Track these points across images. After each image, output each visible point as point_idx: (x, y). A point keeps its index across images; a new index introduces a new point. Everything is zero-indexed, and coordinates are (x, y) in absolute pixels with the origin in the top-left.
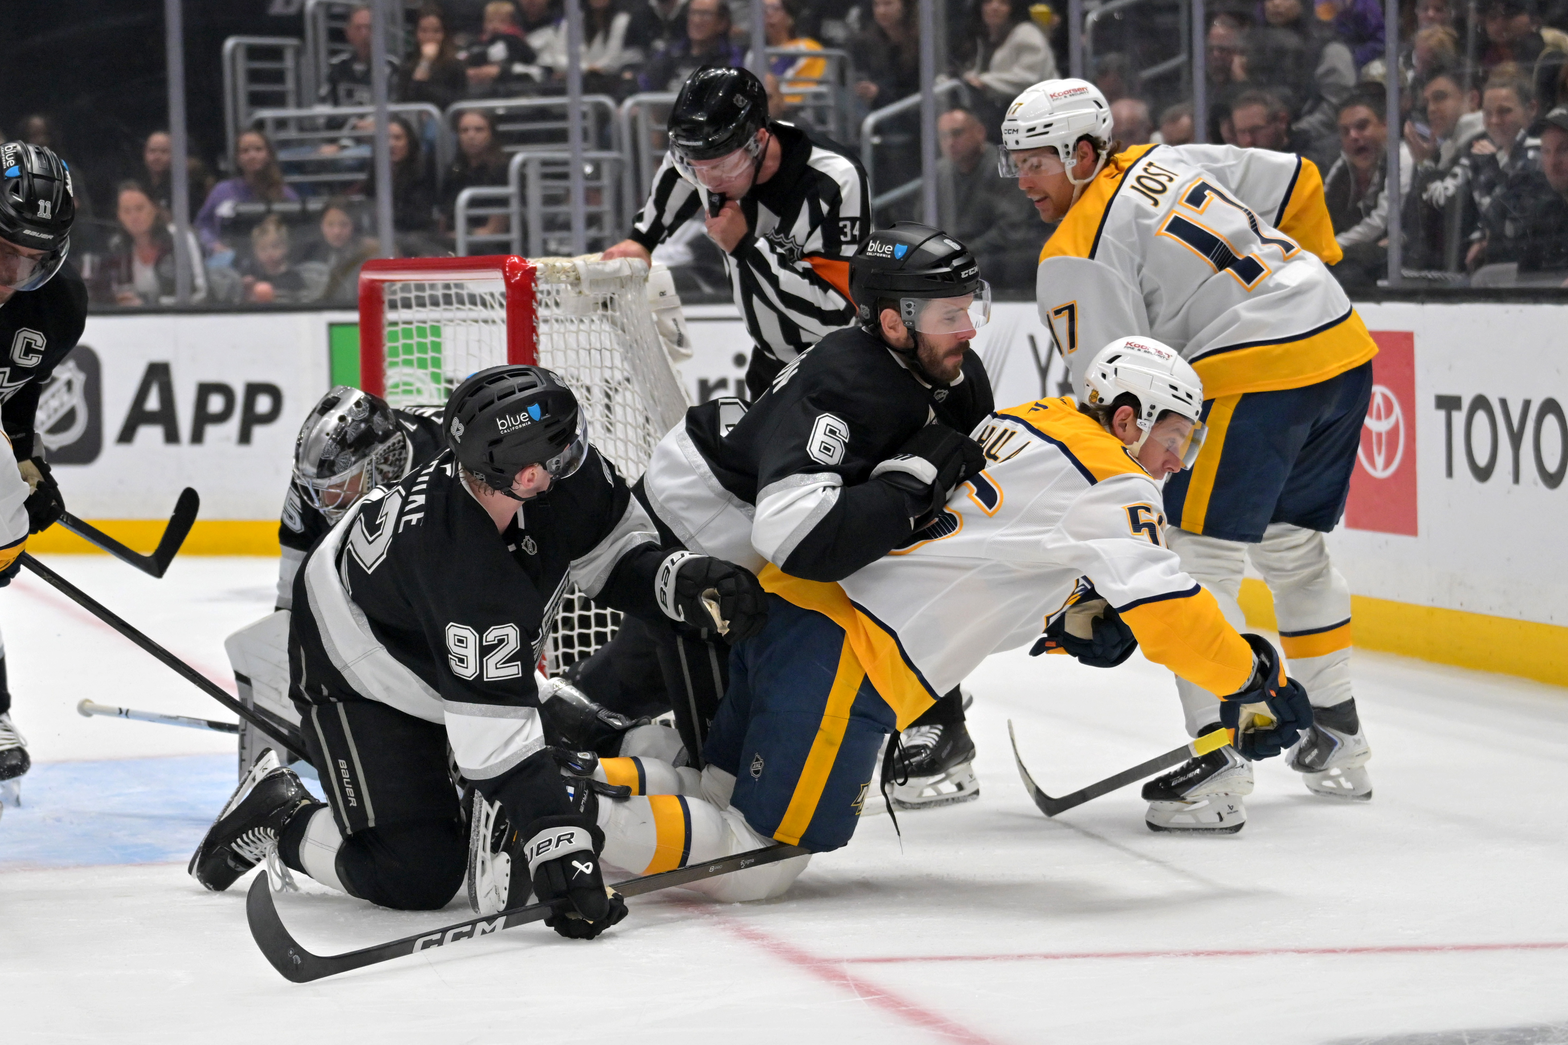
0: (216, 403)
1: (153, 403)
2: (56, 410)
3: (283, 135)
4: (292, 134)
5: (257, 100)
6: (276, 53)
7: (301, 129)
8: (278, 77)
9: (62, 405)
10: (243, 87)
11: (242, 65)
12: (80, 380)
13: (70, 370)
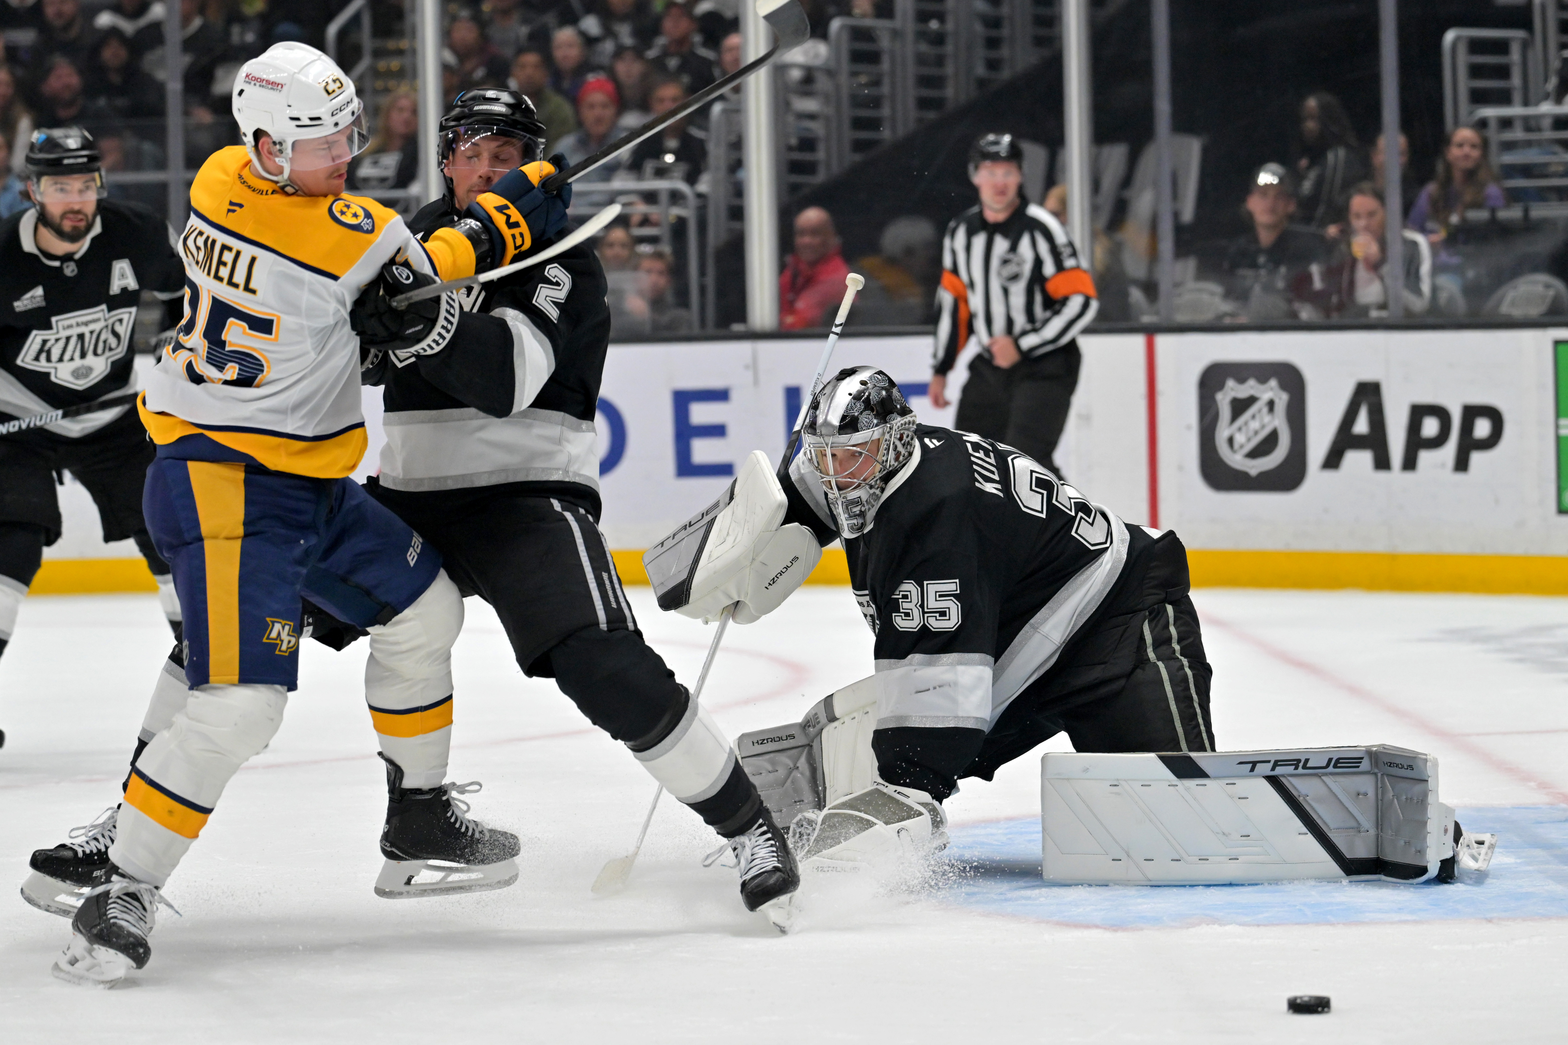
0: (1430, 427)
1: (1361, 426)
2: (1256, 433)
3: (1509, 136)
4: (1517, 134)
5: (1479, 98)
6: (1501, 47)
7: (1528, 129)
8: (1503, 72)
9: (1263, 427)
10: (1464, 84)
11: (1463, 59)
12: (1282, 399)
13: (1272, 389)
